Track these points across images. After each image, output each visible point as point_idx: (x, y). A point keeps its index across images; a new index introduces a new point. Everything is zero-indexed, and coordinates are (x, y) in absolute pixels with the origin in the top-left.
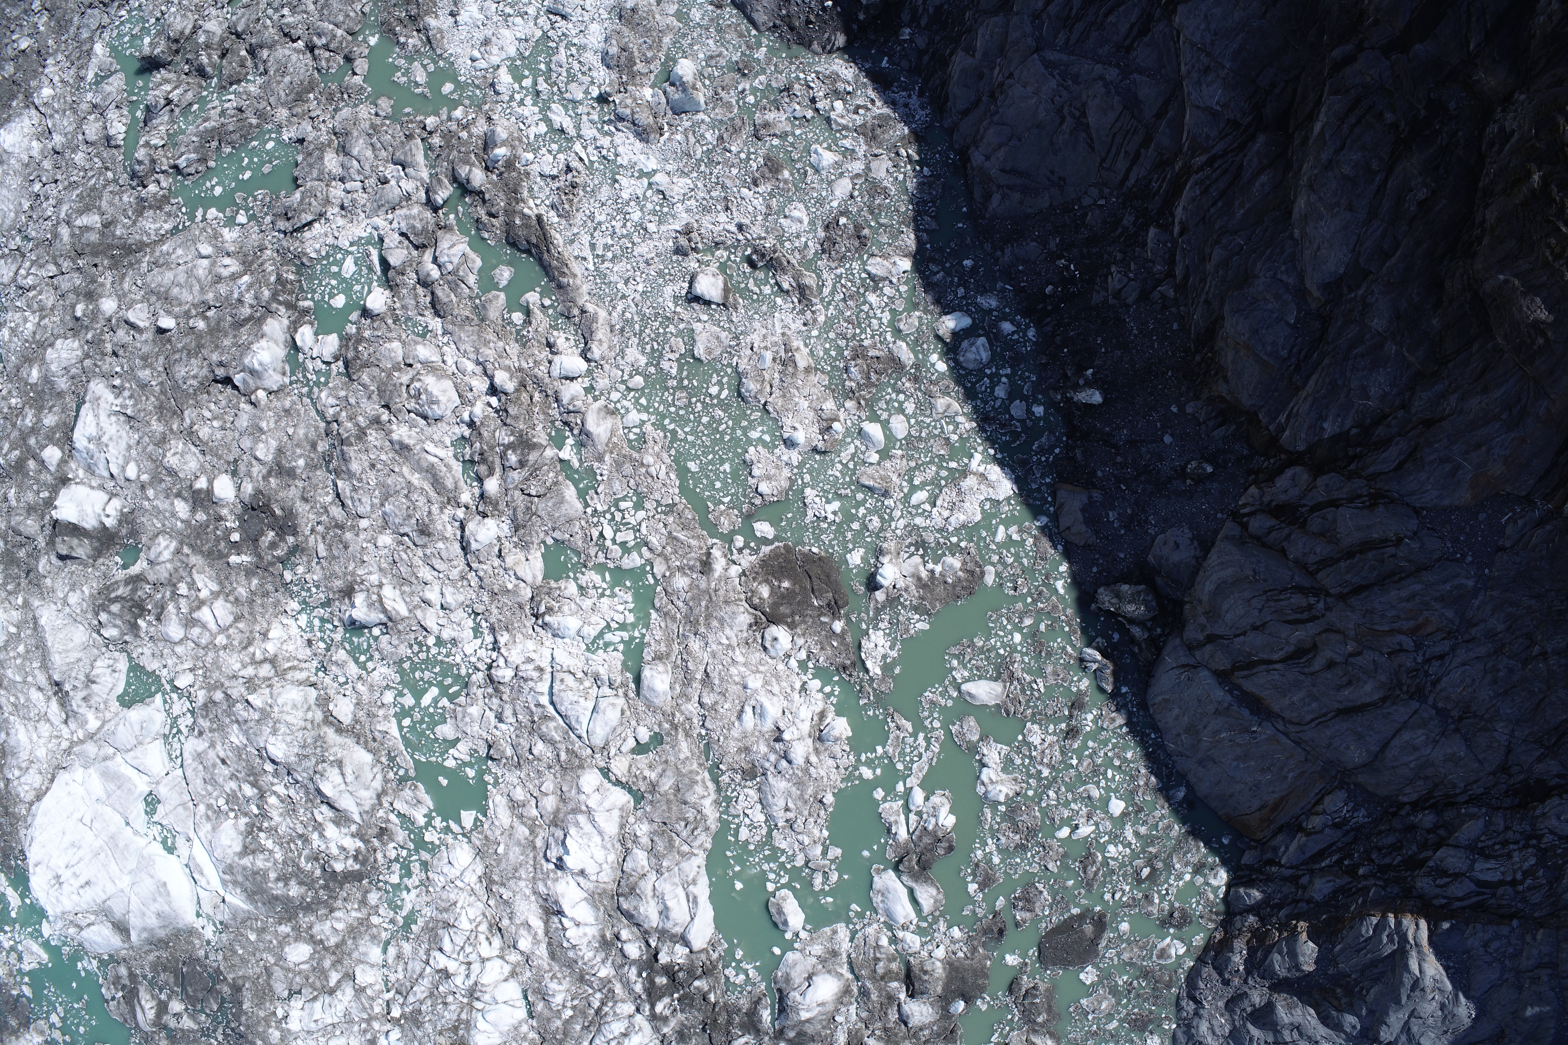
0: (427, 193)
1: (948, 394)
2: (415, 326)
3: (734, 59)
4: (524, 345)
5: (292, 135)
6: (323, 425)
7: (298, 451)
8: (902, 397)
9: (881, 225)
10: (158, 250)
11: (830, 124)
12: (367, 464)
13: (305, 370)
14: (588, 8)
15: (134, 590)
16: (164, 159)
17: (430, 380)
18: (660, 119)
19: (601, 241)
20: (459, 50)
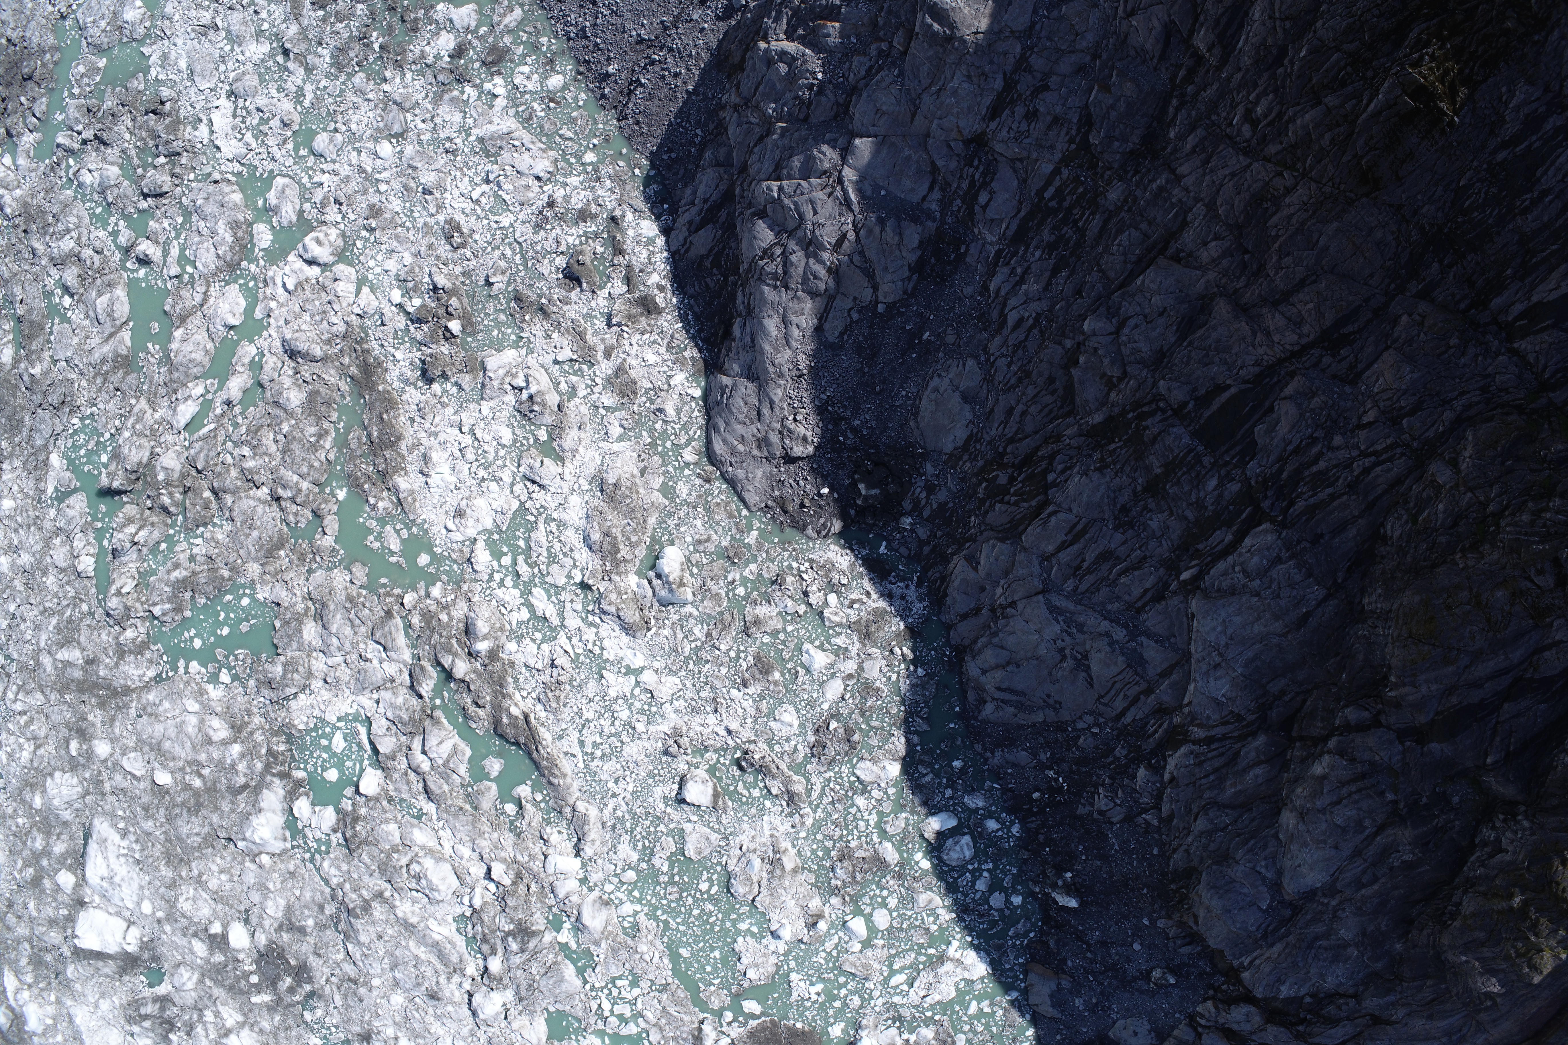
0: (410, 675)
1: (931, 889)
3: (724, 544)
4: (518, 836)
5: (266, 595)
6: (328, 890)
7: (307, 912)
8: (885, 893)
10: (144, 695)
12: (374, 936)
13: (305, 836)
14: (567, 476)
15: (162, 1009)
16: (138, 605)
17: (428, 863)
18: (646, 612)
19: (590, 738)
20: (433, 517)
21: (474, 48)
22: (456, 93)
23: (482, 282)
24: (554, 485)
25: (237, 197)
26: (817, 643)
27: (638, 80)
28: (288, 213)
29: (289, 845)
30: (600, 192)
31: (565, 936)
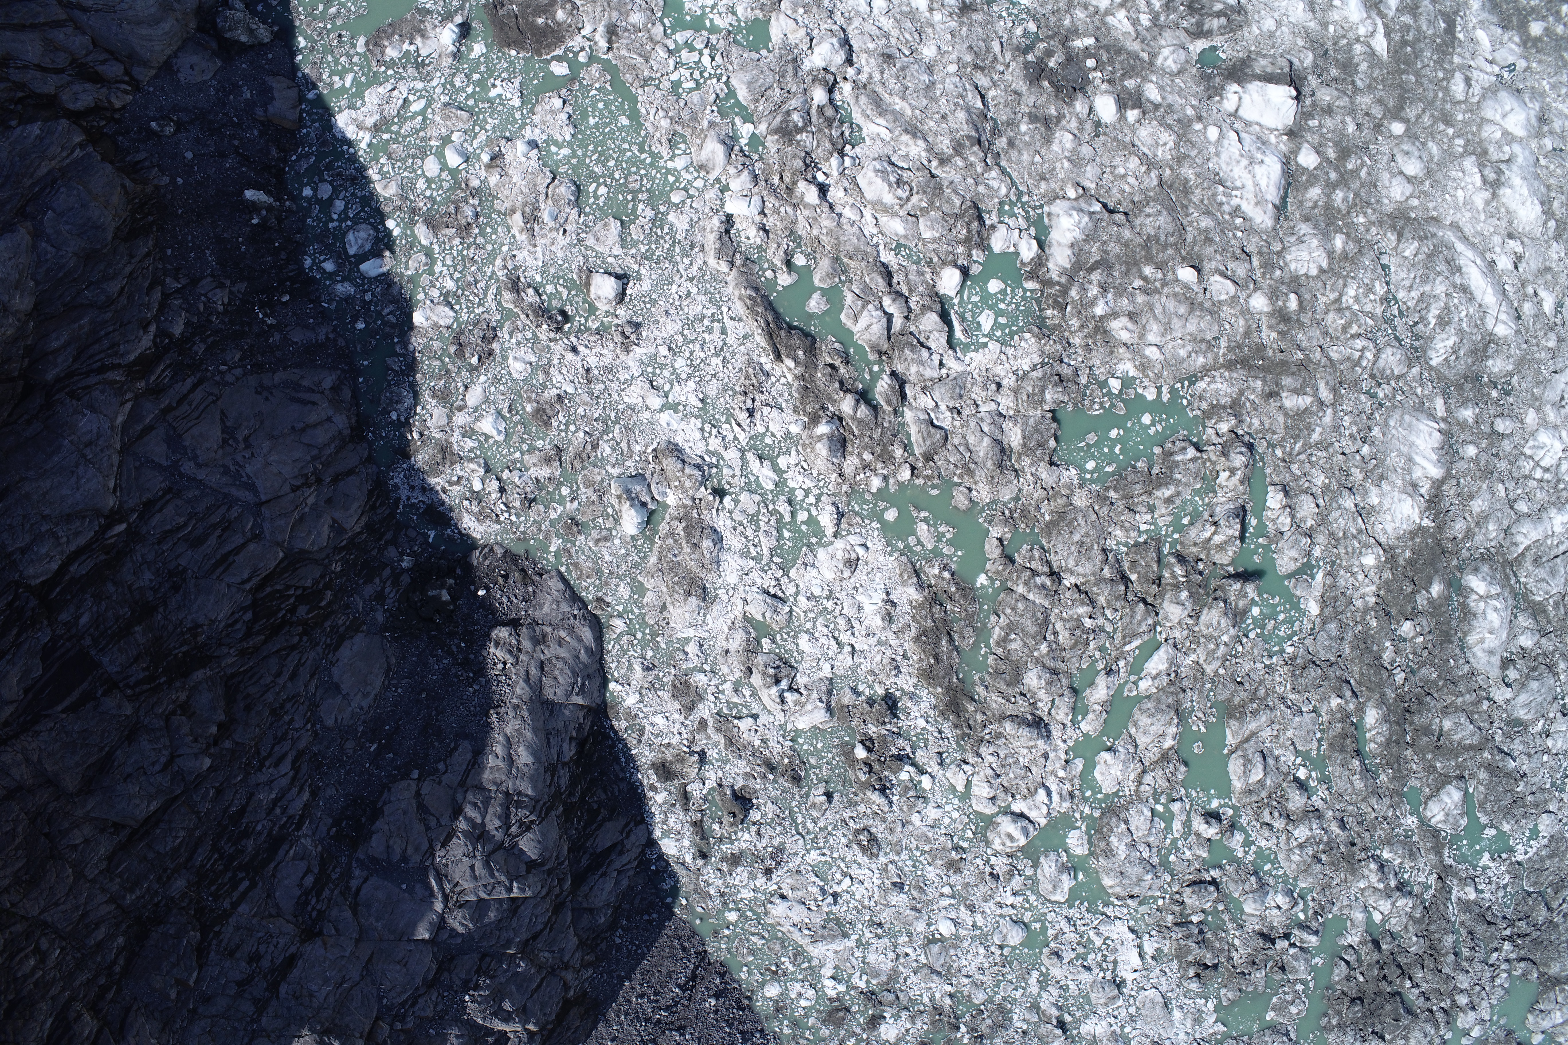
0: (904, 396)
1: (386, 199)
2: (909, 257)
4: (792, 232)
5: (1066, 473)
6: (1003, 163)
7: (1027, 138)
8: (428, 193)
9: (439, 359)
10: (1210, 361)
11: (486, 464)
12: (950, 118)
13: (1027, 219)
14: (740, 602)
15: (1200, 24)
16: (1214, 458)
17: (889, 199)
18: (658, 468)
19: (715, 337)
20: (881, 559)
21: (859, 1025)
22: (874, 982)
23: (836, 796)
24: (754, 595)
25: (1107, 881)
26: (491, 441)
27: (684, 991)
28: (1048, 866)
29: (1046, 209)
30: (720, 882)
31: (745, 130)
